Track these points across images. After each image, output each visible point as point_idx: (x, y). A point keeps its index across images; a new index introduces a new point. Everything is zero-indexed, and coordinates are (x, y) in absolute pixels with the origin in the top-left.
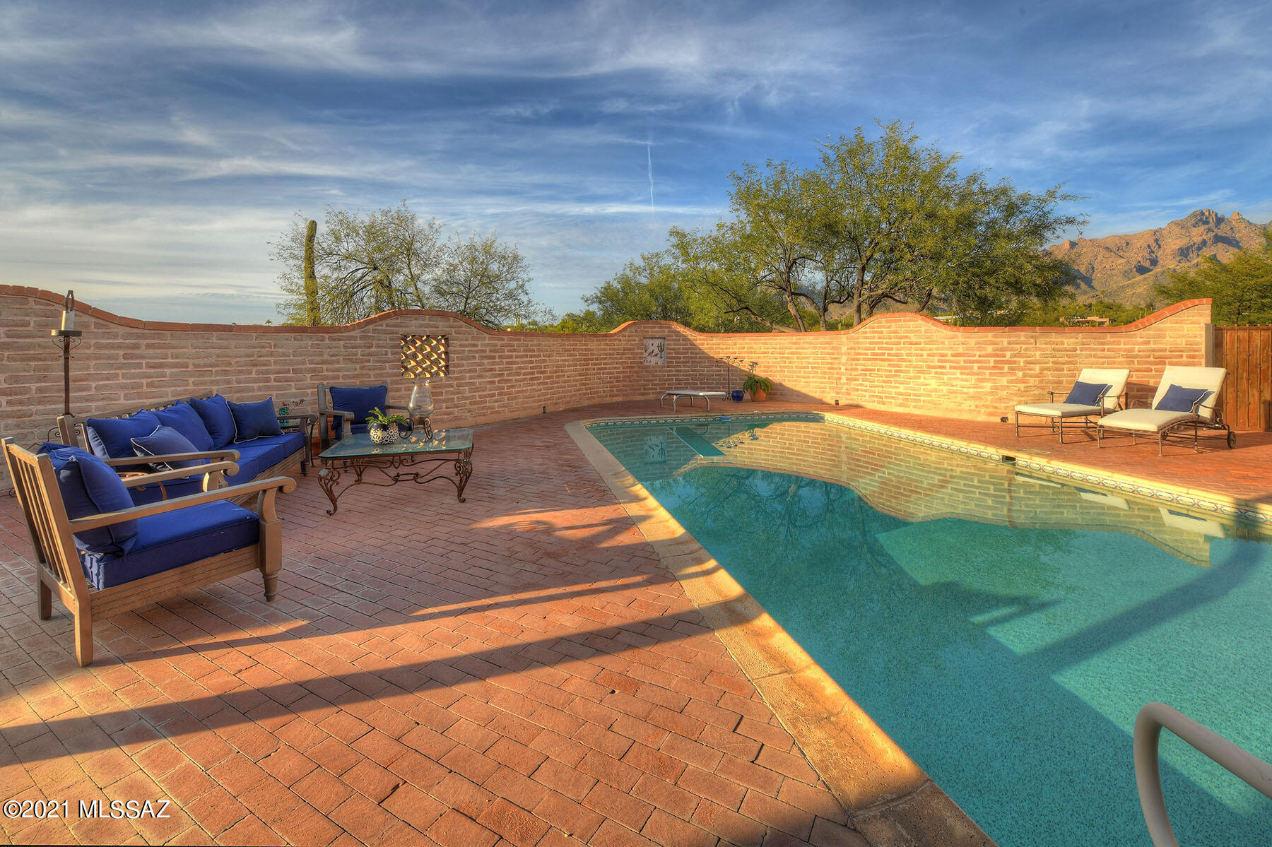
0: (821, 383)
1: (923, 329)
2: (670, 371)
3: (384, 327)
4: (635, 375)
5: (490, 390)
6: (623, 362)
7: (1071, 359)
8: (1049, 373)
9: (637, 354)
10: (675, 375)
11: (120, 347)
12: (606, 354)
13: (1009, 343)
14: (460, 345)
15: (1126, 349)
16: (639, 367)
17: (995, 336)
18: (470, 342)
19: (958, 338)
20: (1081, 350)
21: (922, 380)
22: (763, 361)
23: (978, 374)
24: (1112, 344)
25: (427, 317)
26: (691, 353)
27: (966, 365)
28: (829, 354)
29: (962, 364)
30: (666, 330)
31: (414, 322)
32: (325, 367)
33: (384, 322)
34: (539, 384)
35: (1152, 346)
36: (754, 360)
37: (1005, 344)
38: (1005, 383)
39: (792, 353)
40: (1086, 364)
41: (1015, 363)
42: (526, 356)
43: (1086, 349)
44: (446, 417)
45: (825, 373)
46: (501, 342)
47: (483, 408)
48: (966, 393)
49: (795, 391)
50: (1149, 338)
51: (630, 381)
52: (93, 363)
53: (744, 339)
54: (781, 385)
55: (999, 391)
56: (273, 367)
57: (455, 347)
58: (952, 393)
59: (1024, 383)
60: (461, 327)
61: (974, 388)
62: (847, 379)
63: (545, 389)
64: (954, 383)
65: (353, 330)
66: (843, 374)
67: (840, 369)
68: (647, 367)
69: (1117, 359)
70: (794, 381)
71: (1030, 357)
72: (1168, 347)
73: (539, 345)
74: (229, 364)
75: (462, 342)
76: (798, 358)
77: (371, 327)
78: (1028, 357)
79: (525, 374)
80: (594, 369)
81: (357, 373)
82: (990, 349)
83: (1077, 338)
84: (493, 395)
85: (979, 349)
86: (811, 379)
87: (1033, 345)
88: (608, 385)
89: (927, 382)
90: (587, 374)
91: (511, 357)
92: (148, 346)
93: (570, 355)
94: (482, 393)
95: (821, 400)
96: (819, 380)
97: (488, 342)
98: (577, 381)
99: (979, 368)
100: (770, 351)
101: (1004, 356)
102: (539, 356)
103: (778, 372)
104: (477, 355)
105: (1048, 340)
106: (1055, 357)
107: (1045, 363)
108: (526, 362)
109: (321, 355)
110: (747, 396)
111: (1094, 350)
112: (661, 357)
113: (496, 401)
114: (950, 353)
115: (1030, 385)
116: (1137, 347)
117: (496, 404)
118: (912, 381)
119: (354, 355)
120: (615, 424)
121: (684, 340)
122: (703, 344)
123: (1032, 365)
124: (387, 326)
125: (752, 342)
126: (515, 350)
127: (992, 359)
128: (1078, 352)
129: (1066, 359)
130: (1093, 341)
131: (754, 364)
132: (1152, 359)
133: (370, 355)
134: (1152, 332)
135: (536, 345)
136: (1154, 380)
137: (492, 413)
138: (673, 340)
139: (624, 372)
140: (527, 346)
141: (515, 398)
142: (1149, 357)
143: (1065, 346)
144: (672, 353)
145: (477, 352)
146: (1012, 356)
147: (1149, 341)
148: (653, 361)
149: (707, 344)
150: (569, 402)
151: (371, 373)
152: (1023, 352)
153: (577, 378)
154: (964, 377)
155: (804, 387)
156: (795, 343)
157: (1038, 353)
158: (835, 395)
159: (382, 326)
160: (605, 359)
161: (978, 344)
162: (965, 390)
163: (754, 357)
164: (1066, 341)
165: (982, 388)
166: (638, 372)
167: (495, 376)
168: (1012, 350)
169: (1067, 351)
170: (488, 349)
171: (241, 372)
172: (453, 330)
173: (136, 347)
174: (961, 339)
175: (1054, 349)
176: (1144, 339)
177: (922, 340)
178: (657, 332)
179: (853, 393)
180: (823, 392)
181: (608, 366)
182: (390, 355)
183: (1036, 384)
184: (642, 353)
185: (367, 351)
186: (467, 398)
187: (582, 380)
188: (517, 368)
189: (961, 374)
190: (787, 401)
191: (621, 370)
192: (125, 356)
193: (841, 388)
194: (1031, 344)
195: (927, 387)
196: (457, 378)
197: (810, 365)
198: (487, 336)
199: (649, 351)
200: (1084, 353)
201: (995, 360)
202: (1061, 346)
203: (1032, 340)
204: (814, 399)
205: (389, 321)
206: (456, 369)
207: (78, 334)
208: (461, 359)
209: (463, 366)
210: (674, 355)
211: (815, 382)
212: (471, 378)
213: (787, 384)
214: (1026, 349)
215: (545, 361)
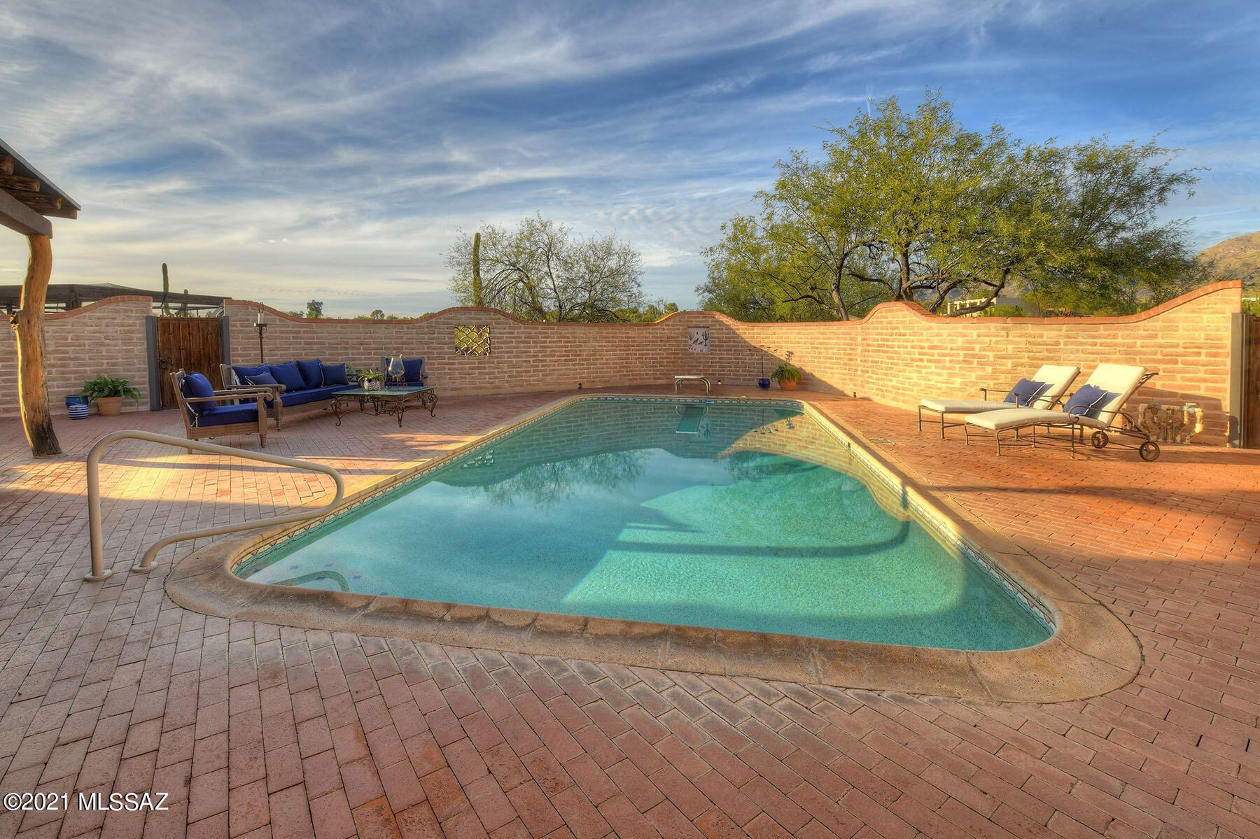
0: (843, 374)
1: (908, 319)
2: (714, 358)
3: (443, 320)
4: (679, 361)
5: (526, 367)
6: (666, 349)
7: (1051, 355)
8: (1024, 369)
9: (681, 341)
10: (718, 362)
11: (291, 332)
12: (649, 342)
13: (979, 336)
14: (499, 333)
15: (1124, 343)
16: (683, 354)
17: (964, 328)
18: (508, 330)
19: (933, 329)
20: (1065, 345)
21: (907, 373)
22: (798, 351)
23: (949, 368)
24: (1106, 338)
25: (473, 312)
26: (734, 342)
27: (940, 358)
28: (848, 344)
29: (936, 357)
30: (710, 320)
31: (462, 316)
32: (404, 346)
33: (442, 316)
34: (574, 365)
35: (1160, 340)
36: (790, 350)
37: (975, 336)
38: (973, 379)
39: (820, 344)
40: (1071, 360)
41: (984, 357)
42: (561, 342)
43: (1072, 344)
44: (489, 385)
45: (845, 364)
46: (535, 331)
47: (520, 381)
48: (940, 389)
49: (823, 382)
50: (1156, 331)
51: (674, 367)
52: (278, 341)
53: (782, 329)
54: (812, 375)
55: (968, 388)
56: (372, 346)
57: (495, 334)
58: (929, 387)
59: (994, 379)
60: (500, 319)
61: (947, 383)
62: (862, 371)
63: (580, 369)
64: (931, 377)
65: (422, 322)
66: (858, 366)
67: (857, 360)
68: (691, 354)
69: (1112, 356)
70: (823, 372)
71: (1001, 351)
72: (1181, 342)
73: (574, 333)
74: (347, 343)
75: (501, 331)
76: (825, 349)
77: (434, 320)
78: (998, 351)
79: (559, 356)
80: (636, 354)
81: (425, 351)
82: (960, 341)
83: (1060, 330)
84: (529, 371)
85: (952, 341)
86: (835, 371)
87: (1005, 338)
88: (652, 369)
89: (912, 375)
90: (628, 359)
91: (545, 342)
92: (304, 332)
93: (609, 342)
94: (519, 369)
95: (843, 392)
96: (841, 371)
97: (523, 330)
98: (617, 363)
99: (951, 361)
100: (803, 341)
101: (973, 349)
102: (575, 342)
103: (810, 362)
104: (514, 341)
105: (1024, 332)
106: (1032, 352)
107: (1019, 358)
108: (560, 347)
109: (402, 339)
110: (774, 383)
111: (1081, 344)
112: (706, 345)
113: (531, 376)
114: (926, 345)
115: (1000, 381)
116: (1139, 342)
117: (532, 378)
118: (900, 374)
119: (423, 339)
120: (613, 399)
121: (726, 329)
122: (745, 333)
123: (1003, 360)
124: (444, 319)
125: (789, 331)
126: (548, 337)
127: (962, 353)
128: (1062, 346)
129: (1046, 354)
130: (1081, 333)
131: (790, 354)
132: (1159, 356)
133: (433, 339)
134: (1160, 324)
135: (571, 333)
136: (1161, 382)
137: (527, 385)
138: (716, 329)
139: (667, 358)
140: (561, 333)
141: (550, 375)
142: (1155, 354)
143: (1045, 339)
144: (715, 342)
145: (514, 338)
146: (982, 349)
147: (1156, 335)
148: (698, 349)
149: (749, 333)
150: (608, 381)
151: (435, 351)
152: (993, 345)
153: (618, 361)
154: (938, 371)
155: (831, 378)
156: (824, 333)
157: (1010, 347)
158: (852, 387)
159: (441, 319)
160: (647, 345)
161: (949, 335)
162: (939, 385)
163: (791, 347)
164: (1045, 334)
165: (952, 383)
166: (682, 358)
167: (530, 357)
168: (981, 343)
169: (1047, 345)
170: (523, 336)
171: (354, 348)
172: (494, 321)
173: (298, 332)
174: (936, 331)
175: (1030, 343)
176: (1150, 332)
177: (908, 331)
178: (701, 322)
179: (866, 385)
180: (844, 384)
181: (651, 352)
182: (447, 339)
183: (1008, 380)
184: (686, 341)
185: (432, 336)
186: (506, 372)
187: (622, 363)
188: (551, 351)
189: (936, 367)
190: (817, 392)
191: (665, 355)
192: (294, 338)
193: (858, 380)
194: (1002, 336)
195: (911, 381)
196: (497, 357)
197: (834, 356)
198: (522, 326)
199: (693, 340)
200: (1070, 347)
201: (964, 354)
202: (1040, 340)
203: (1003, 333)
204: (838, 390)
205: (446, 316)
206: (496, 350)
207: (265, 325)
208: (501, 343)
209: (502, 348)
210: (717, 343)
211: (839, 373)
212: (509, 357)
213: (817, 374)
214: (997, 342)
215: (581, 346)
